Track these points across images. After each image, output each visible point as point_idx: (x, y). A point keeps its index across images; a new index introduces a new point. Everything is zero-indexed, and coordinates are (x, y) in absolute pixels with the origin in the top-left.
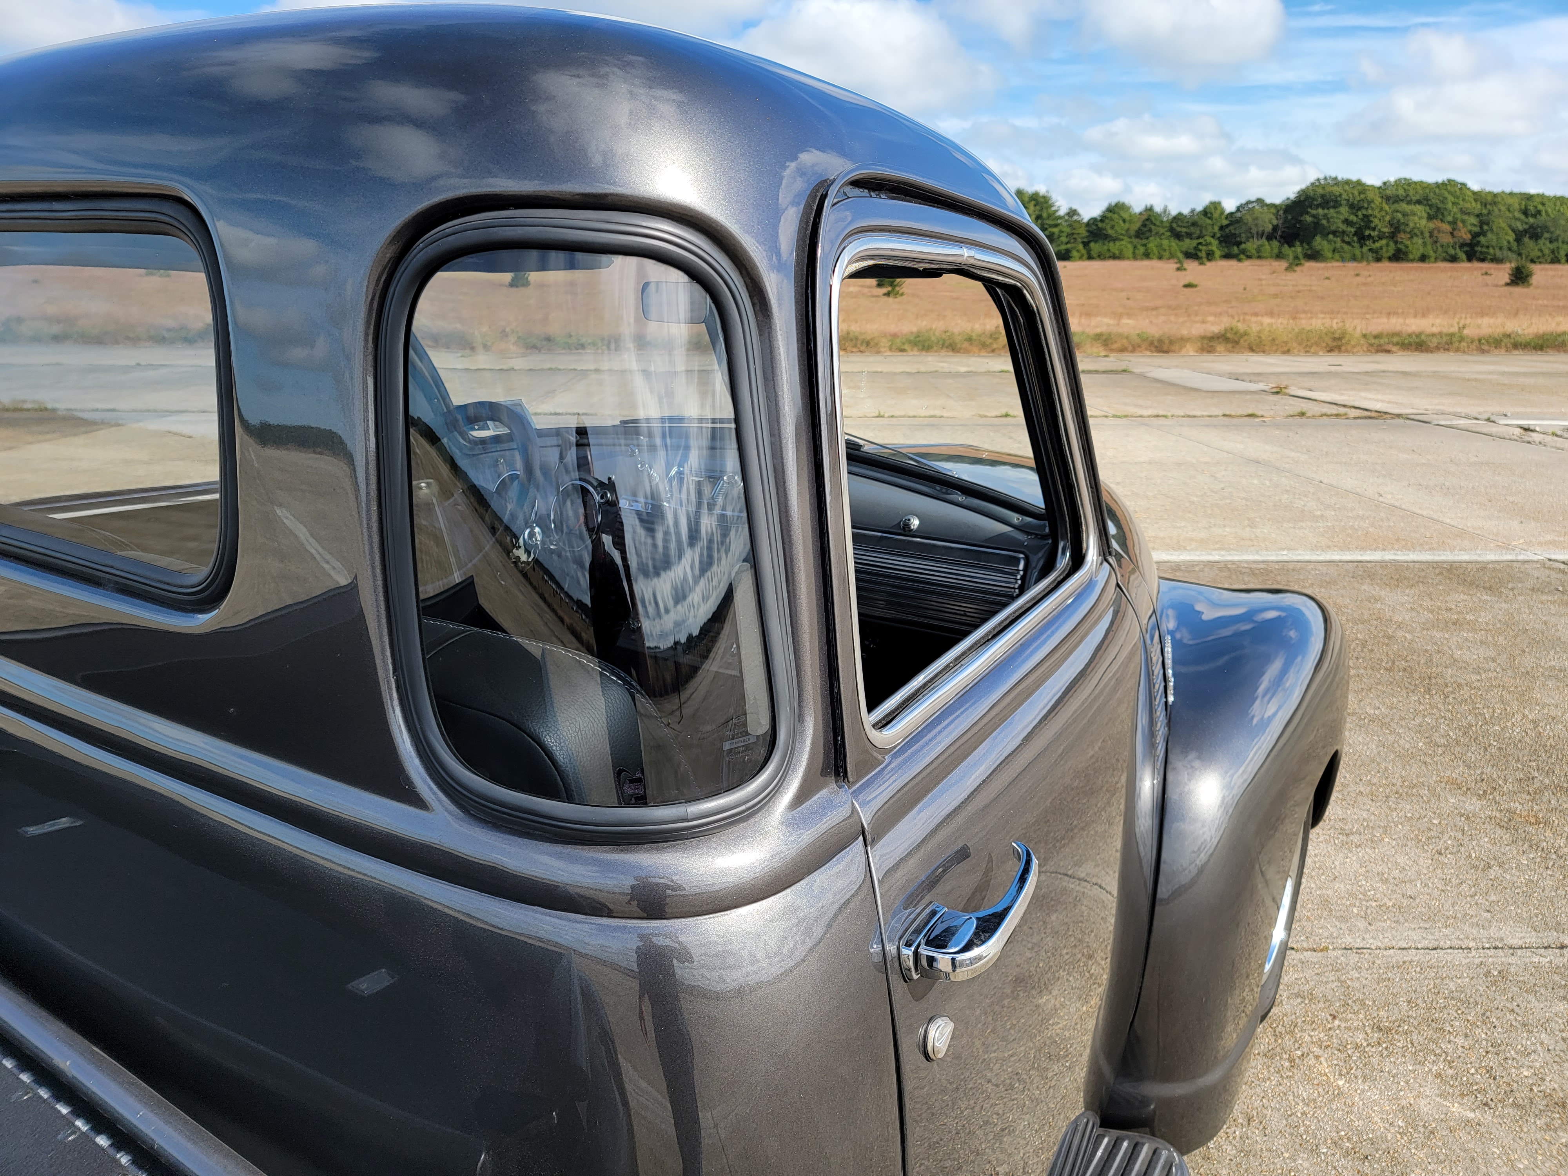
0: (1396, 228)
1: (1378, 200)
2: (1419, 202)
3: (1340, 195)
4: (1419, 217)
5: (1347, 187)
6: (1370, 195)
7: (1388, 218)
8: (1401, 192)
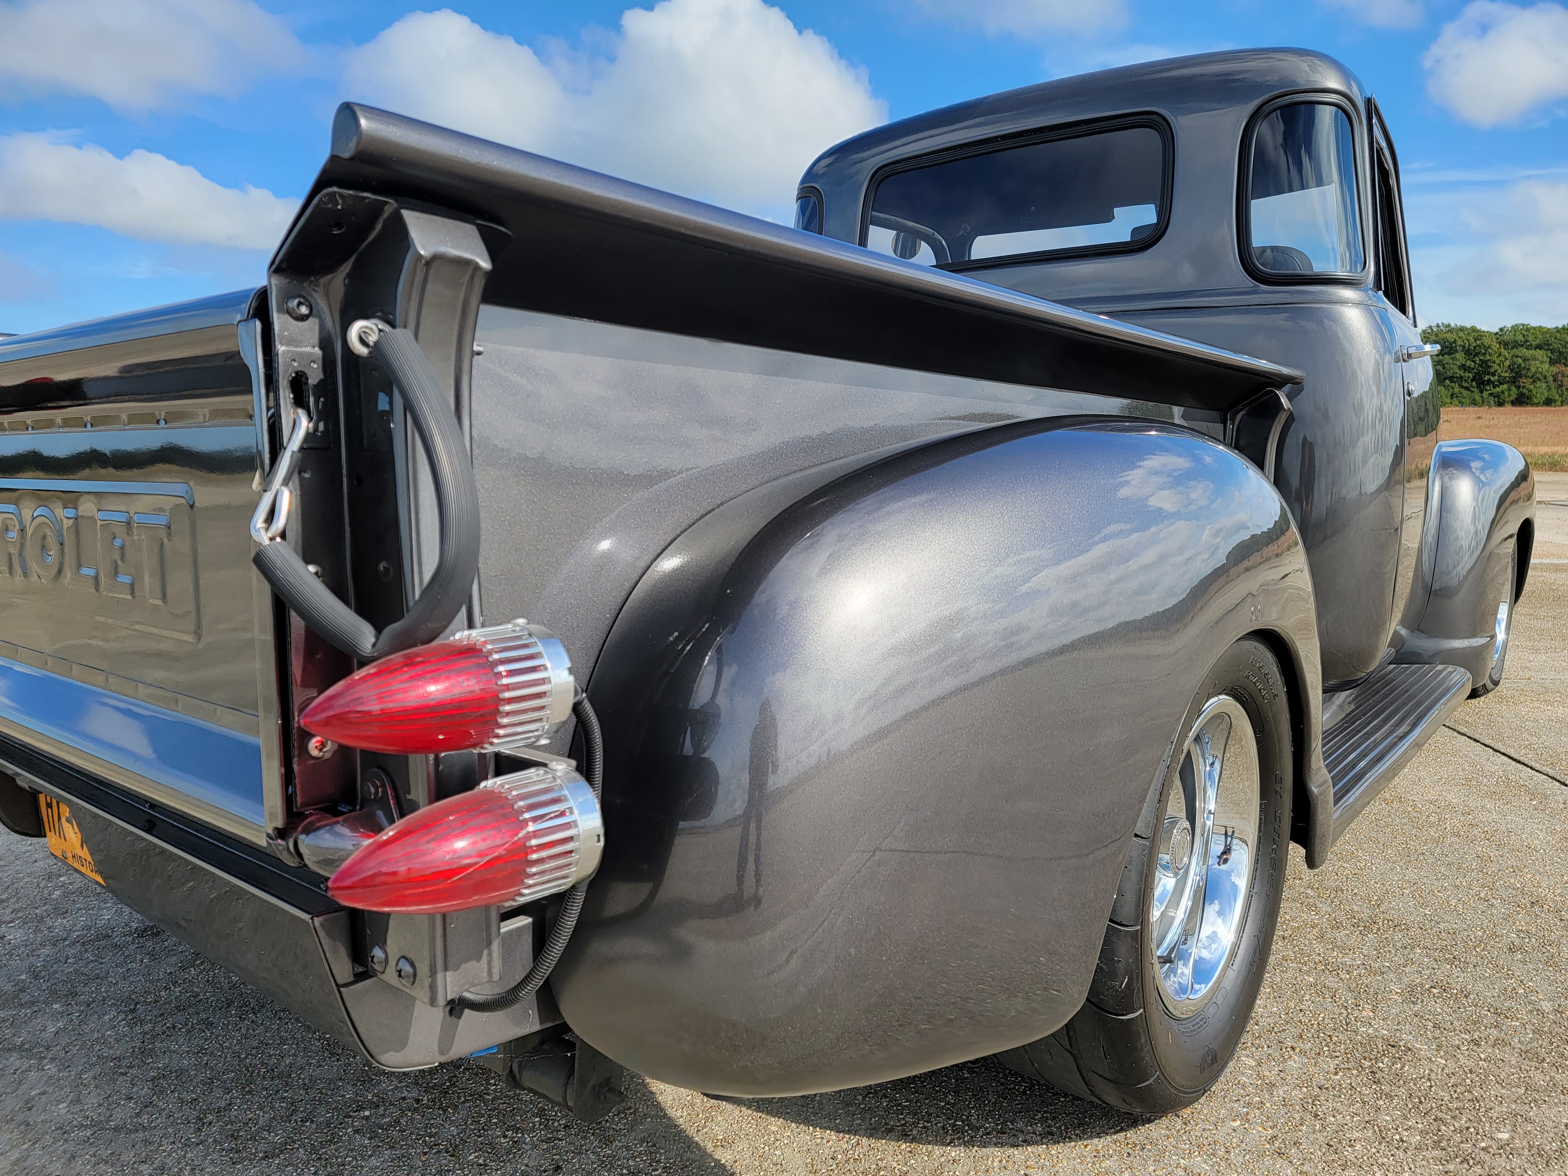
0: (1516, 373)
1: (1495, 346)
2: (1539, 347)
3: (1455, 342)
4: (1540, 362)
5: (1461, 334)
6: (1487, 341)
7: (1507, 363)
8: (1519, 338)
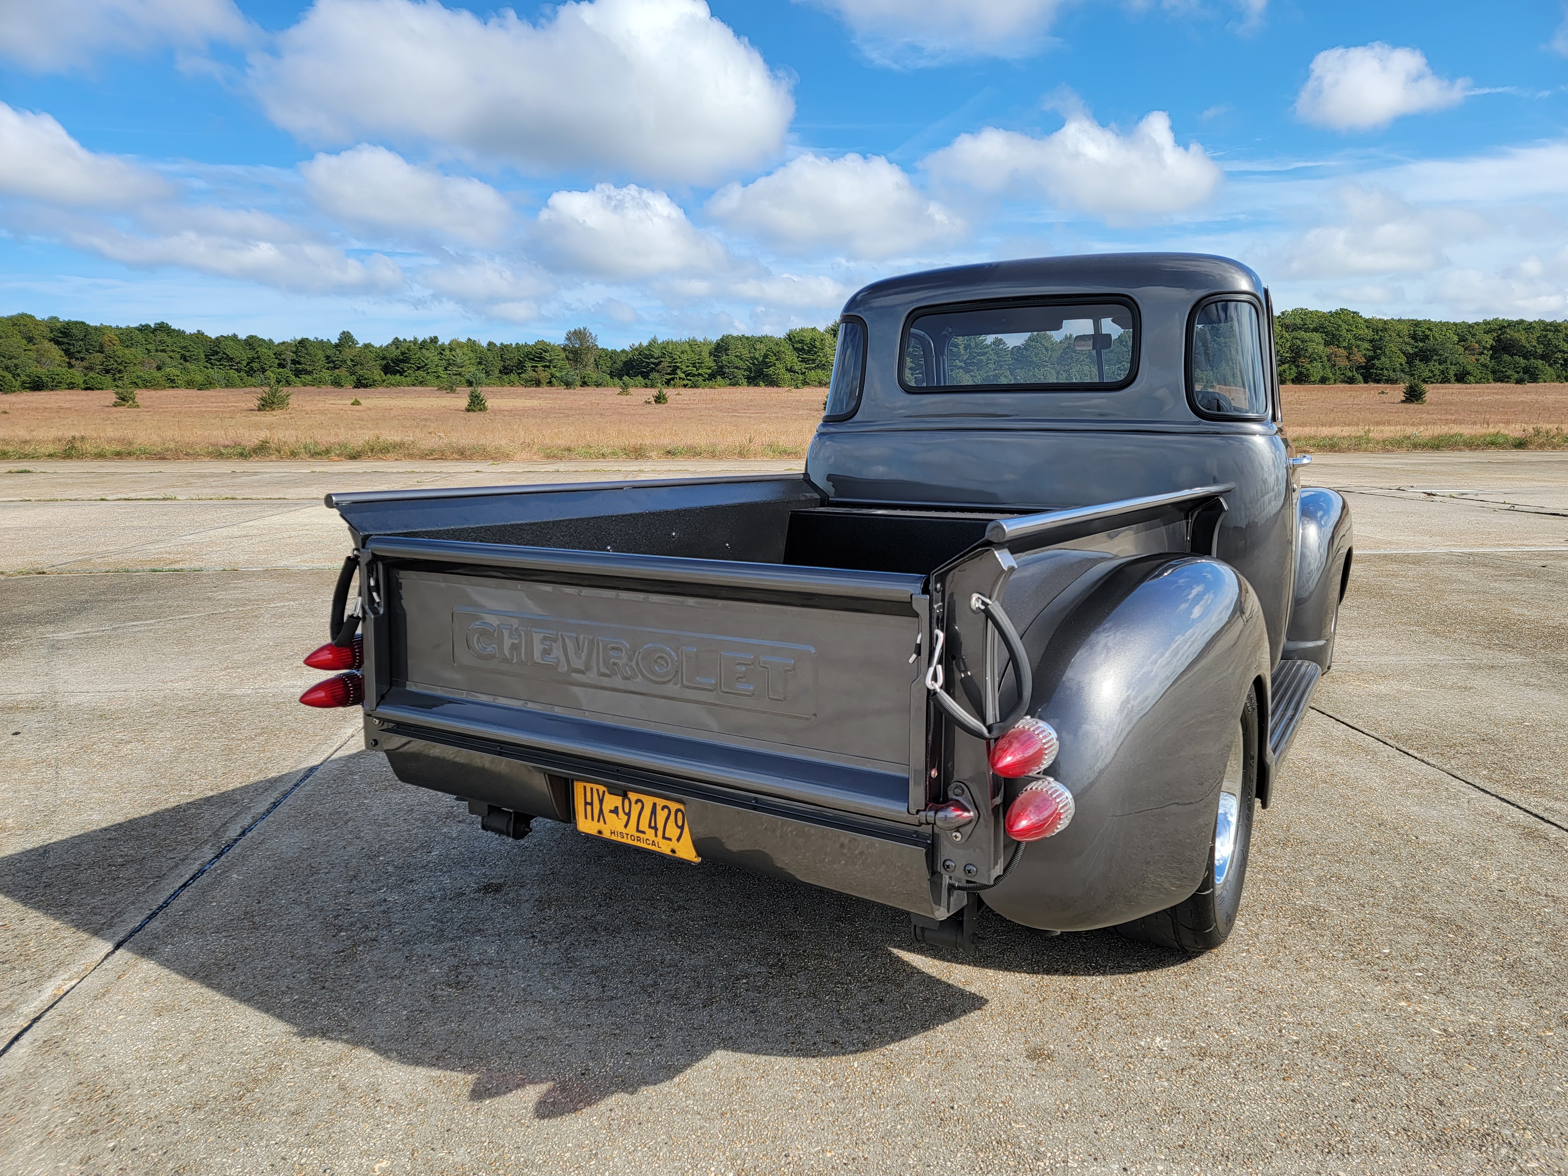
0: (1296, 353)
2: (1315, 330)
4: (1316, 344)
7: (1288, 344)
8: (1299, 321)
